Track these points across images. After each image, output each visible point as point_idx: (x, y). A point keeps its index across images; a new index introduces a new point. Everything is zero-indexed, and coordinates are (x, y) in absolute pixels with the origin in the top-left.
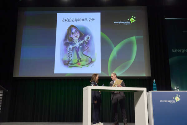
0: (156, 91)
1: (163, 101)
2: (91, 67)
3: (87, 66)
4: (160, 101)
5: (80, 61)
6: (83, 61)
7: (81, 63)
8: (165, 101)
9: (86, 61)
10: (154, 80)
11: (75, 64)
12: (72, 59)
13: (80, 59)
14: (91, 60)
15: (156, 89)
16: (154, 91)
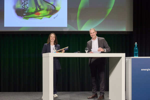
0: (137, 57)
1: (145, 70)
2: (54, 18)
3: (48, 16)
4: (142, 70)
5: (39, 9)
6: (43, 9)
7: (40, 12)
8: (148, 70)
9: (47, 10)
10: (136, 43)
11: (32, 13)
12: (28, 7)
13: (39, 7)
14: (54, 9)
15: (138, 54)
16: (135, 57)
